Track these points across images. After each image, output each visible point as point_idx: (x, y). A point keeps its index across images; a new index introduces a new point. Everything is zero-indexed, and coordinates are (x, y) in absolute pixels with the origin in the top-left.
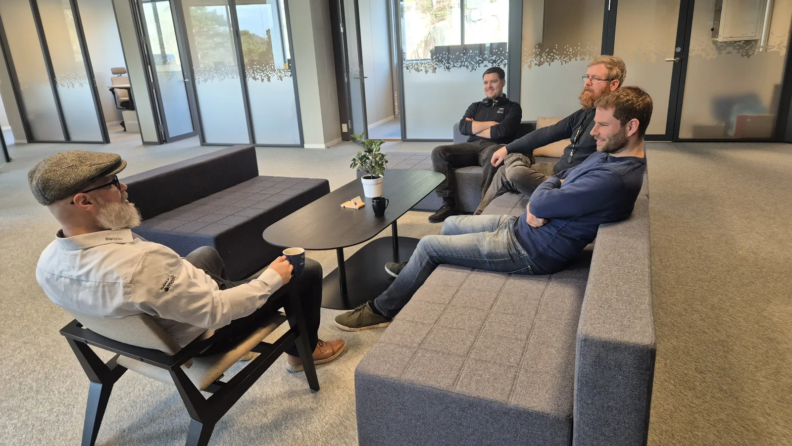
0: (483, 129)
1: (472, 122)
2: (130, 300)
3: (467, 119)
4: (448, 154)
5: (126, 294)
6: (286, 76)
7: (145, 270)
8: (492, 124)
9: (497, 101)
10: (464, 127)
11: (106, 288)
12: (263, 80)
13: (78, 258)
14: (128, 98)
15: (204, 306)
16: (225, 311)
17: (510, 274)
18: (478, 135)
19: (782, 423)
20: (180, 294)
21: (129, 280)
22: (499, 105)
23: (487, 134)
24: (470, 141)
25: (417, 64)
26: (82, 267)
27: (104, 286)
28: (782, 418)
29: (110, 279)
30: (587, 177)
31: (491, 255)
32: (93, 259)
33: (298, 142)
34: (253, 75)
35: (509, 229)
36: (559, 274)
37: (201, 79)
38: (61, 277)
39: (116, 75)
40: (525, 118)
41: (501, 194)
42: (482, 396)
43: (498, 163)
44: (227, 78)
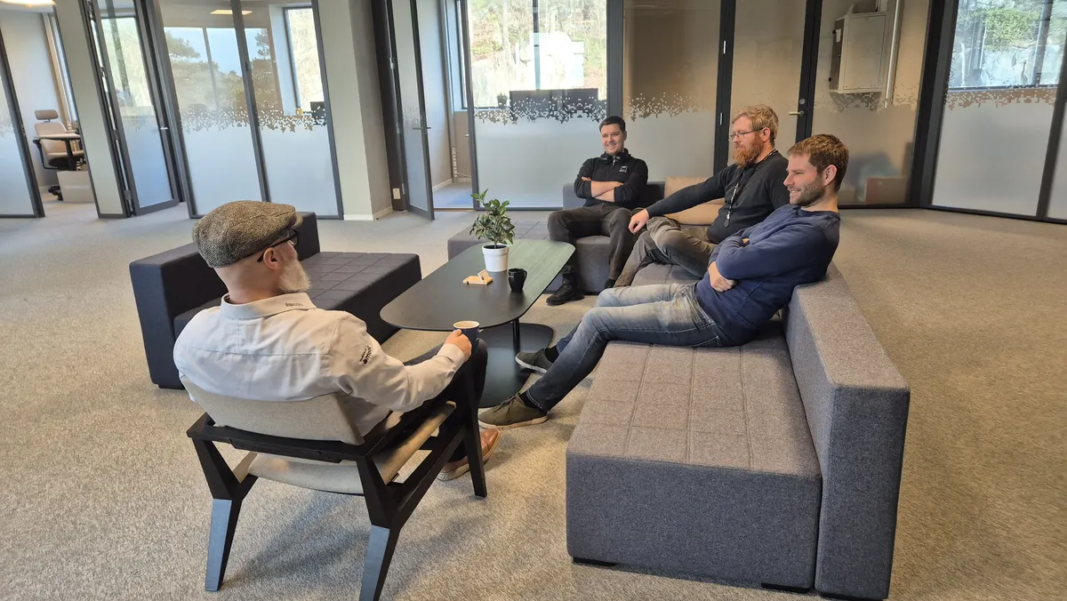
0: (604, 190)
1: (590, 183)
2: (328, 375)
3: (583, 178)
4: (569, 221)
5: (323, 367)
6: (317, 124)
7: (342, 338)
8: (616, 184)
9: (618, 158)
10: (581, 188)
11: (297, 362)
12: (283, 129)
13: (258, 328)
14: (66, 153)
15: (400, 382)
16: (420, 389)
17: (695, 348)
18: (598, 198)
19: (994, 486)
20: (378, 367)
21: (327, 350)
22: (621, 163)
23: (610, 197)
24: (587, 205)
25: (492, 112)
26: (263, 338)
27: (294, 360)
28: (992, 481)
29: (303, 350)
30: (785, 231)
31: (673, 326)
32: (278, 328)
33: (335, 213)
34: (269, 123)
35: (689, 296)
36: (748, 345)
37: (191, 127)
38: (228, 354)
39: (43, 121)
40: (652, 178)
41: (646, 265)
42: (721, 465)
43: (638, 228)
44: (230, 126)
